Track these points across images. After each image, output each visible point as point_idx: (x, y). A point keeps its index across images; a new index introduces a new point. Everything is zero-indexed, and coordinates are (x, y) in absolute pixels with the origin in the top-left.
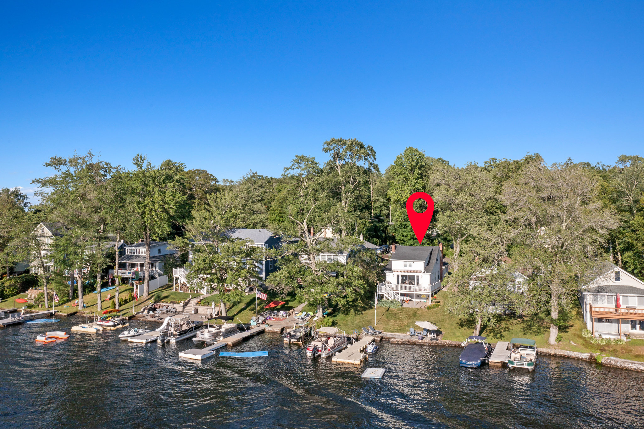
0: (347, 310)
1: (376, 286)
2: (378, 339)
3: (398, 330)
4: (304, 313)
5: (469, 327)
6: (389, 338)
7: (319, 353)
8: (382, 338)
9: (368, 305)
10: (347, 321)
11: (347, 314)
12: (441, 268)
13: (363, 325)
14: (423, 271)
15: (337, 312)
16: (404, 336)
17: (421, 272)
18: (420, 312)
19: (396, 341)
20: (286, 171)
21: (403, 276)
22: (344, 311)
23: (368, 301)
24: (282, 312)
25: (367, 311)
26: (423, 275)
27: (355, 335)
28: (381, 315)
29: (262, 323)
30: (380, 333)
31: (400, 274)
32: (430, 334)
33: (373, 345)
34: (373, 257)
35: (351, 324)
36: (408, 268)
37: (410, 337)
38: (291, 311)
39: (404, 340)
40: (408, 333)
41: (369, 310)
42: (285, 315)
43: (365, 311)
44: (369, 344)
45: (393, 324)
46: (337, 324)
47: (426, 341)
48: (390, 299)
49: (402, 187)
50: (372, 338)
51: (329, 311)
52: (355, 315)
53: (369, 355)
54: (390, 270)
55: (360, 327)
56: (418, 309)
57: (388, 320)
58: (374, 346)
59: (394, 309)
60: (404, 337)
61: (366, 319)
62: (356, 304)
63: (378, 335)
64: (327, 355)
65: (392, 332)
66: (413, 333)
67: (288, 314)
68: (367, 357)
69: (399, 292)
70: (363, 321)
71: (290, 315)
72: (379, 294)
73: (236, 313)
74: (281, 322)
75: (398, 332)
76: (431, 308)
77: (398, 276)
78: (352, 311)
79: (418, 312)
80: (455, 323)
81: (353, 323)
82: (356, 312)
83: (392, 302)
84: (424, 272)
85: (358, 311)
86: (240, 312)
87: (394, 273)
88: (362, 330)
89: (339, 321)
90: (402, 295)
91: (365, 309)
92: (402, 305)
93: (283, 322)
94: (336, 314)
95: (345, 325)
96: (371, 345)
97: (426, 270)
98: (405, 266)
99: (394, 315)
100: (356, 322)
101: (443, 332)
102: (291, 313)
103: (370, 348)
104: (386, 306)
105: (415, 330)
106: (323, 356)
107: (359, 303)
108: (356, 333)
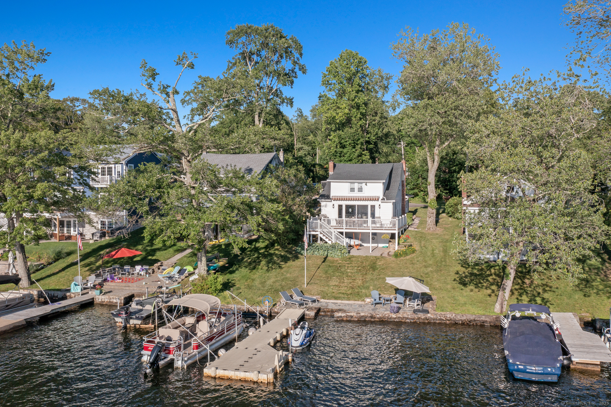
0: (255, 262)
1: (305, 222)
2: (312, 314)
3: (348, 295)
4: (178, 268)
5: (477, 286)
6: (332, 311)
7: (170, 357)
8: (319, 310)
9: (291, 253)
10: (253, 280)
11: (254, 268)
12: (403, 199)
13: (282, 287)
14: (381, 197)
15: (237, 266)
16: (360, 306)
17: (378, 200)
18: (382, 262)
19: (347, 316)
20: (186, 96)
21: (348, 207)
22: (250, 264)
23: (292, 247)
24: (138, 268)
25: (290, 263)
26: (382, 204)
27: (266, 307)
28: (314, 269)
29: (94, 287)
30: (314, 301)
31: (344, 203)
32: (410, 300)
33: (303, 328)
34: (299, 176)
35: (260, 286)
36: (356, 194)
37: (373, 307)
38: (156, 265)
39: (362, 314)
40: (368, 300)
41: (294, 261)
42: (142, 273)
43: (286, 262)
44: (295, 326)
45: (337, 284)
46: (234, 285)
47: (405, 316)
48: (330, 242)
49: (338, 102)
50: (297, 312)
51: (221, 264)
52: (268, 270)
53: (294, 354)
54: (327, 197)
55: (277, 291)
56: (377, 258)
57: (328, 278)
58: (305, 332)
59: (336, 258)
60: (360, 309)
61: (288, 275)
62: (272, 251)
63: (310, 305)
64: (190, 362)
65: (336, 298)
66: (378, 301)
67: (150, 271)
68: (290, 359)
69: (344, 231)
70: (283, 280)
71: (153, 272)
72: (310, 235)
73: (57, 270)
74: (130, 284)
75: (349, 299)
76: (401, 255)
77: (340, 207)
78: (263, 263)
79: (379, 263)
80: (450, 279)
81: (263, 283)
82: (270, 265)
83: (333, 246)
84: (383, 199)
85: (275, 263)
86: (63, 269)
87: (333, 202)
88: (279, 297)
89: (239, 280)
90: (349, 236)
91: (285, 259)
92: (349, 252)
93: (135, 284)
94: (234, 268)
95: (249, 287)
96: (298, 330)
97: (387, 196)
98: (352, 190)
99: (338, 268)
100: (270, 282)
101: (434, 297)
102: (156, 270)
103: (298, 337)
104: (322, 253)
105: (380, 295)
106: (178, 364)
107: (277, 250)
108: (267, 302)
